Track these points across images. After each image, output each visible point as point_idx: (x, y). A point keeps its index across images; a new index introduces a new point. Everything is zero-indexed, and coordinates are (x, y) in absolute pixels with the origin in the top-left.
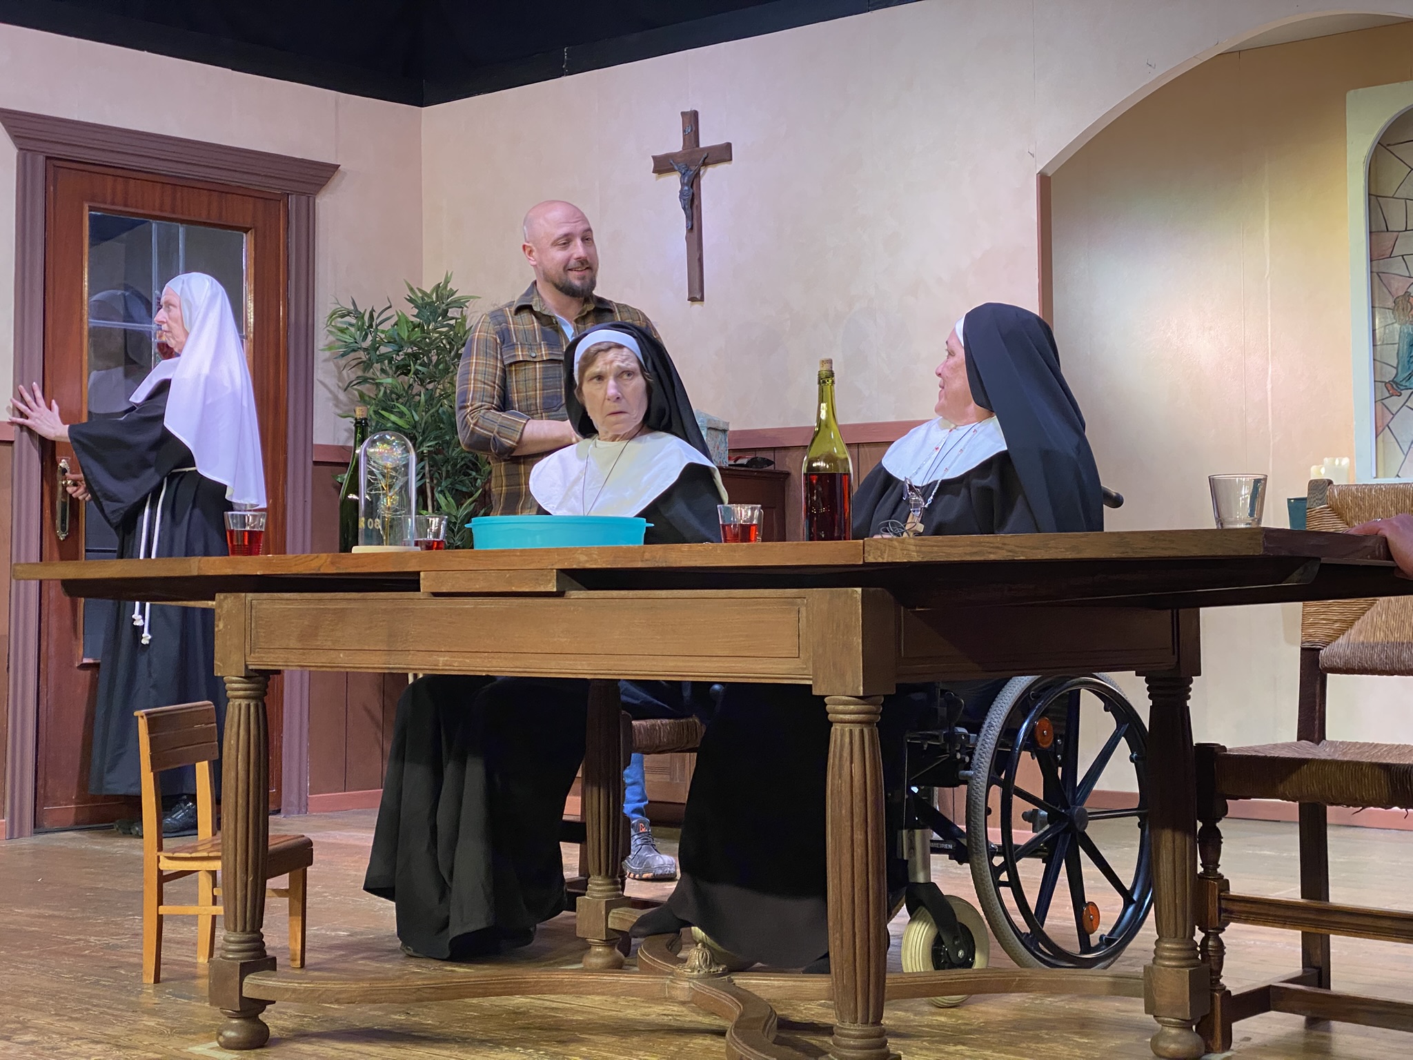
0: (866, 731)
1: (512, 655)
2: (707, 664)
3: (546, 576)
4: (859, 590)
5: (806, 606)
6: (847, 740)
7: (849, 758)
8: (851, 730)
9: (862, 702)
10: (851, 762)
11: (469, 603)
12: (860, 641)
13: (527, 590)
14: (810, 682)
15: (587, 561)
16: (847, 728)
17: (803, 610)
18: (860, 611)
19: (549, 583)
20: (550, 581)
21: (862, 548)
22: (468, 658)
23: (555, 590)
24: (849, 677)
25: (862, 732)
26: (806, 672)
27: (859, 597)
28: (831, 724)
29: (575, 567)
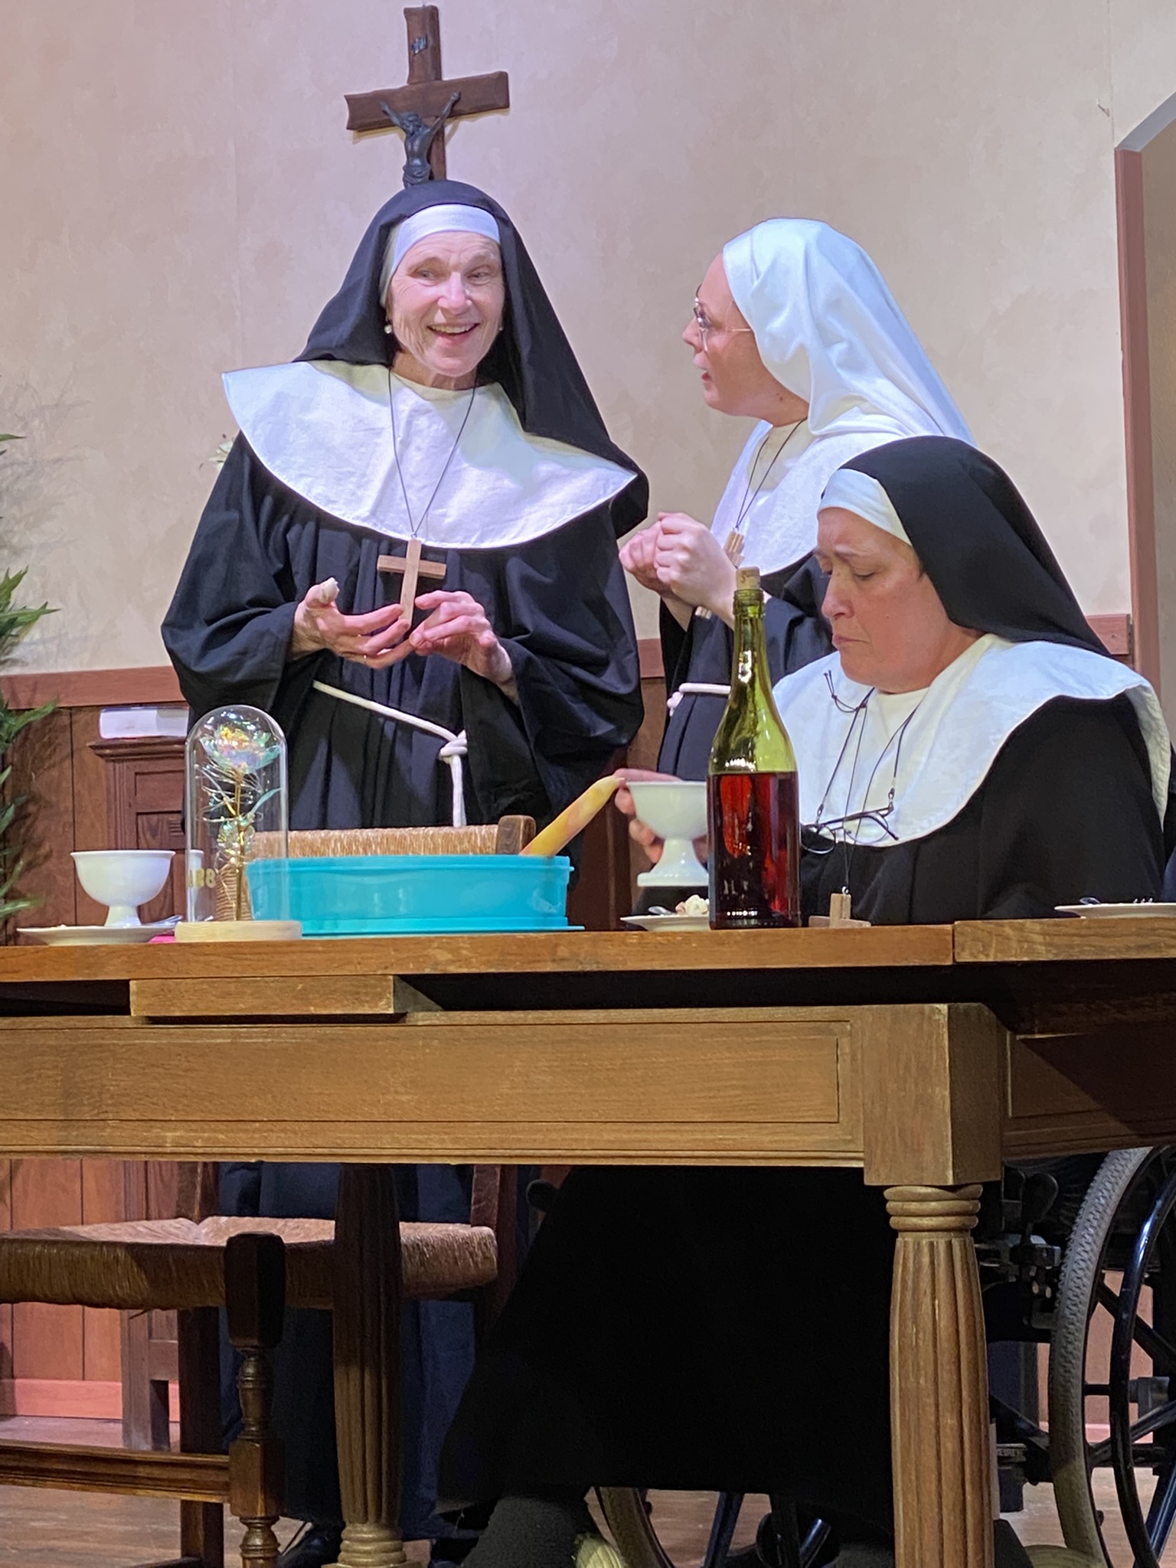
0: (956, 1243)
1: (306, 1126)
2: (672, 1136)
3: (375, 987)
4: (944, 1007)
5: (850, 1034)
6: (926, 1260)
7: (929, 1292)
8: (931, 1244)
9: (950, 1195)
10: (933, 1298)
11: (221, 1035)
12: (947, 1093)
13: (339, 1012)
14: (861, 1165)
15: (452, 962)
16: (925, 1239)
17: (845, 1042)
18: (946, 1043)
19: (381, 999)
20: (380, 996)
21: (949, 938)
22: (221, 1132)
23: (391, 1011)
24: (928, 1156)
25: (949, 1245)
26: (851, 1147)
27: (944, 1020)
28: (895, 1234)
29: (427, 971)
